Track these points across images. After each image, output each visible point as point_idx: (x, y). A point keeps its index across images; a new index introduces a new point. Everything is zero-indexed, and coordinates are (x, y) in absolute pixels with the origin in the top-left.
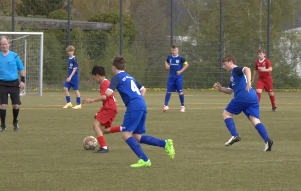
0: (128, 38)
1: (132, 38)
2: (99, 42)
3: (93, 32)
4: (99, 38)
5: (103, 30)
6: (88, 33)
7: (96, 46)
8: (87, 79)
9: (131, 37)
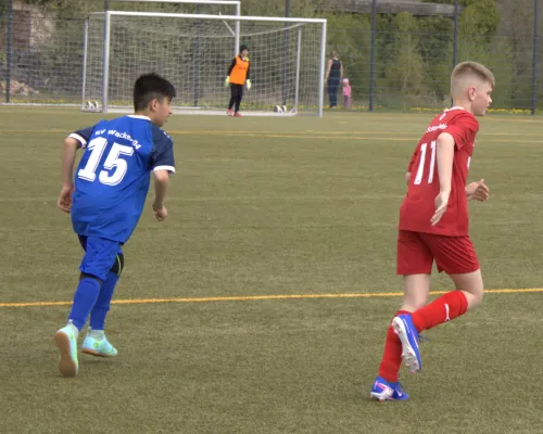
0: (484, 30)
1: (491, 30)
2: (438, 35)
3: (430, 20)
4: (440, 29)
5: (445, 16)
6: (422, 21)
7: (434, 41)
8: (418, 93)
9: (488, 27)
